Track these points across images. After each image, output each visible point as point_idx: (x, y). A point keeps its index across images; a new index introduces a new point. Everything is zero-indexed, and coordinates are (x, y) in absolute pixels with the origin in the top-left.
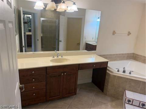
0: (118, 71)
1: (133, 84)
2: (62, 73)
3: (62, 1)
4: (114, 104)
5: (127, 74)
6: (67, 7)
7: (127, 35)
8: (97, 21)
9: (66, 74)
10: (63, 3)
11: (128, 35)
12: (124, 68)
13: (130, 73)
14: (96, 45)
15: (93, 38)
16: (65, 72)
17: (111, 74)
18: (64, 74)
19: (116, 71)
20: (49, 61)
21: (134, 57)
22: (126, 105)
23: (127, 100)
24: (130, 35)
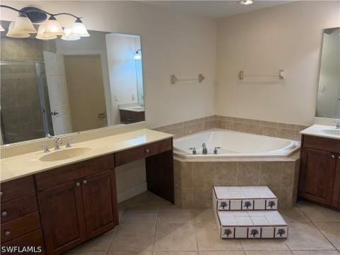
0: (194, 153)
1: (224, 171)
2: (76, 181)
3: (49, 16)
4: (198, 220)
5: (210, 154)
6: (63, 28)
7: (198, 81)
8: (136, 60)
9: (88, 182)
10: (50, 19)
11: (200, 81)
12: (204, 145)
13: (215, 152)
14: (143, 110)
15: (133, 99)
16: (84, 178)
17: (182, 161)
18: (81, 183)
19: (189, 154)
20: (38, 160)
21: (217, 123)
22: (221, 214)
23: (219, 204)
24: (203, 81)
